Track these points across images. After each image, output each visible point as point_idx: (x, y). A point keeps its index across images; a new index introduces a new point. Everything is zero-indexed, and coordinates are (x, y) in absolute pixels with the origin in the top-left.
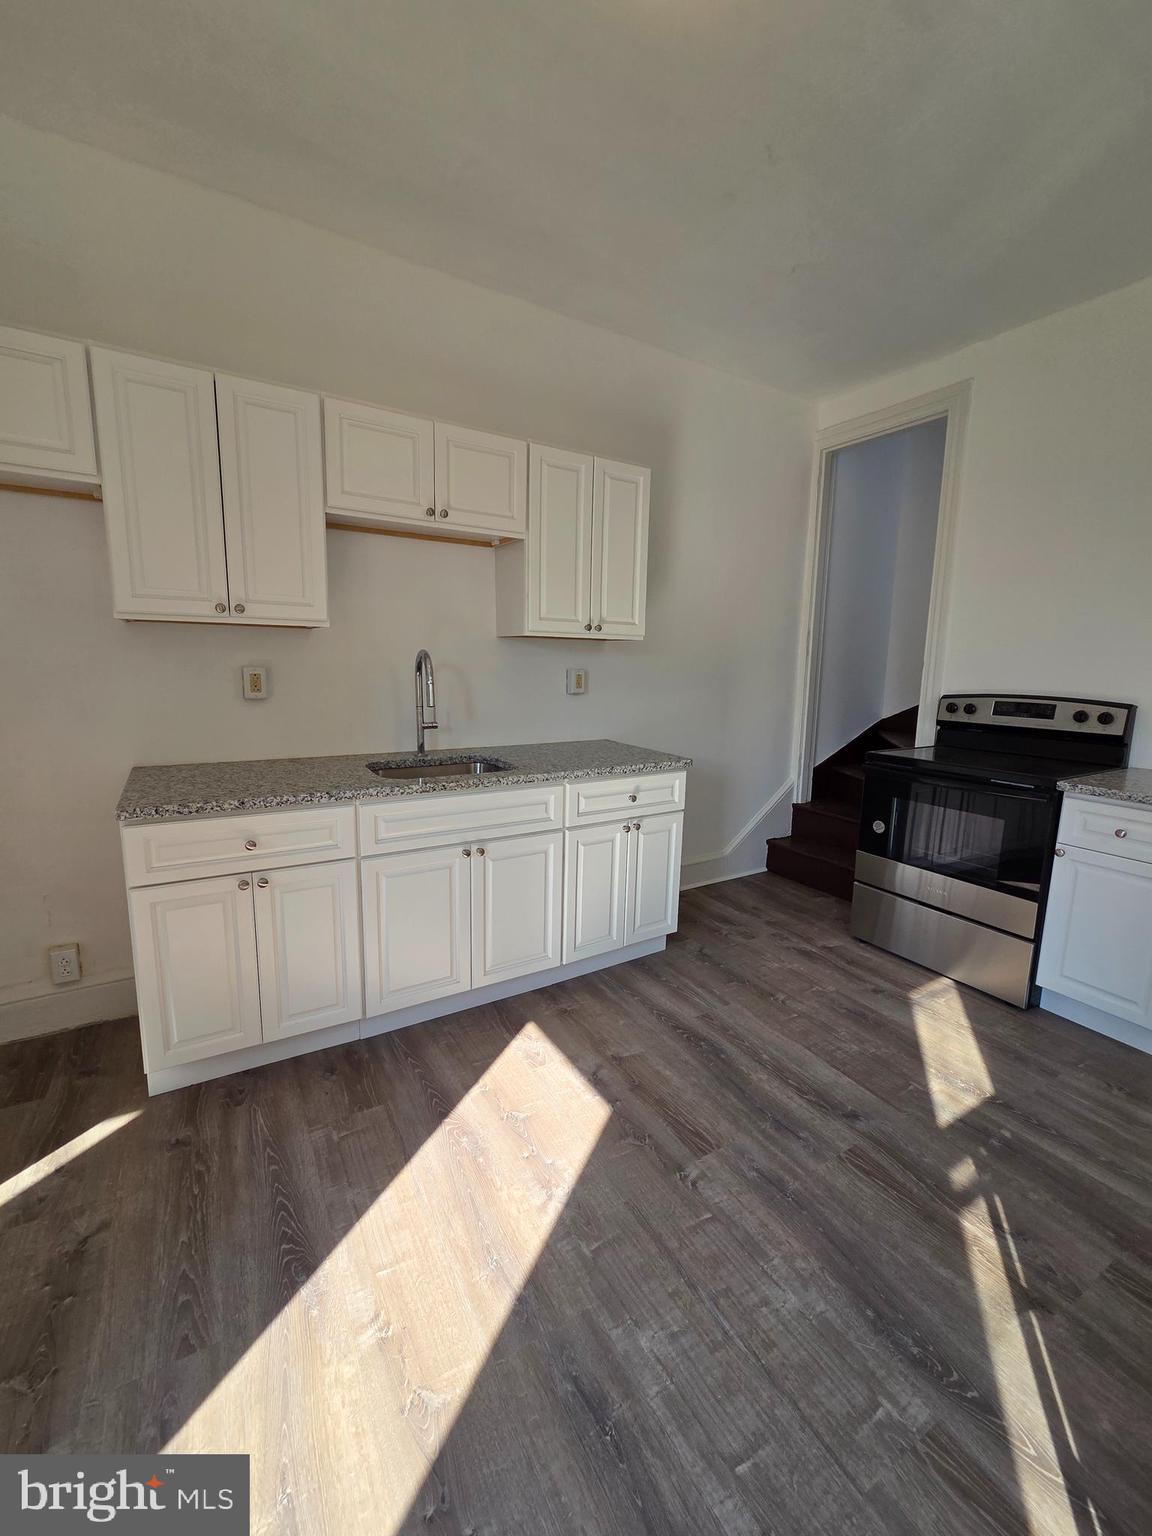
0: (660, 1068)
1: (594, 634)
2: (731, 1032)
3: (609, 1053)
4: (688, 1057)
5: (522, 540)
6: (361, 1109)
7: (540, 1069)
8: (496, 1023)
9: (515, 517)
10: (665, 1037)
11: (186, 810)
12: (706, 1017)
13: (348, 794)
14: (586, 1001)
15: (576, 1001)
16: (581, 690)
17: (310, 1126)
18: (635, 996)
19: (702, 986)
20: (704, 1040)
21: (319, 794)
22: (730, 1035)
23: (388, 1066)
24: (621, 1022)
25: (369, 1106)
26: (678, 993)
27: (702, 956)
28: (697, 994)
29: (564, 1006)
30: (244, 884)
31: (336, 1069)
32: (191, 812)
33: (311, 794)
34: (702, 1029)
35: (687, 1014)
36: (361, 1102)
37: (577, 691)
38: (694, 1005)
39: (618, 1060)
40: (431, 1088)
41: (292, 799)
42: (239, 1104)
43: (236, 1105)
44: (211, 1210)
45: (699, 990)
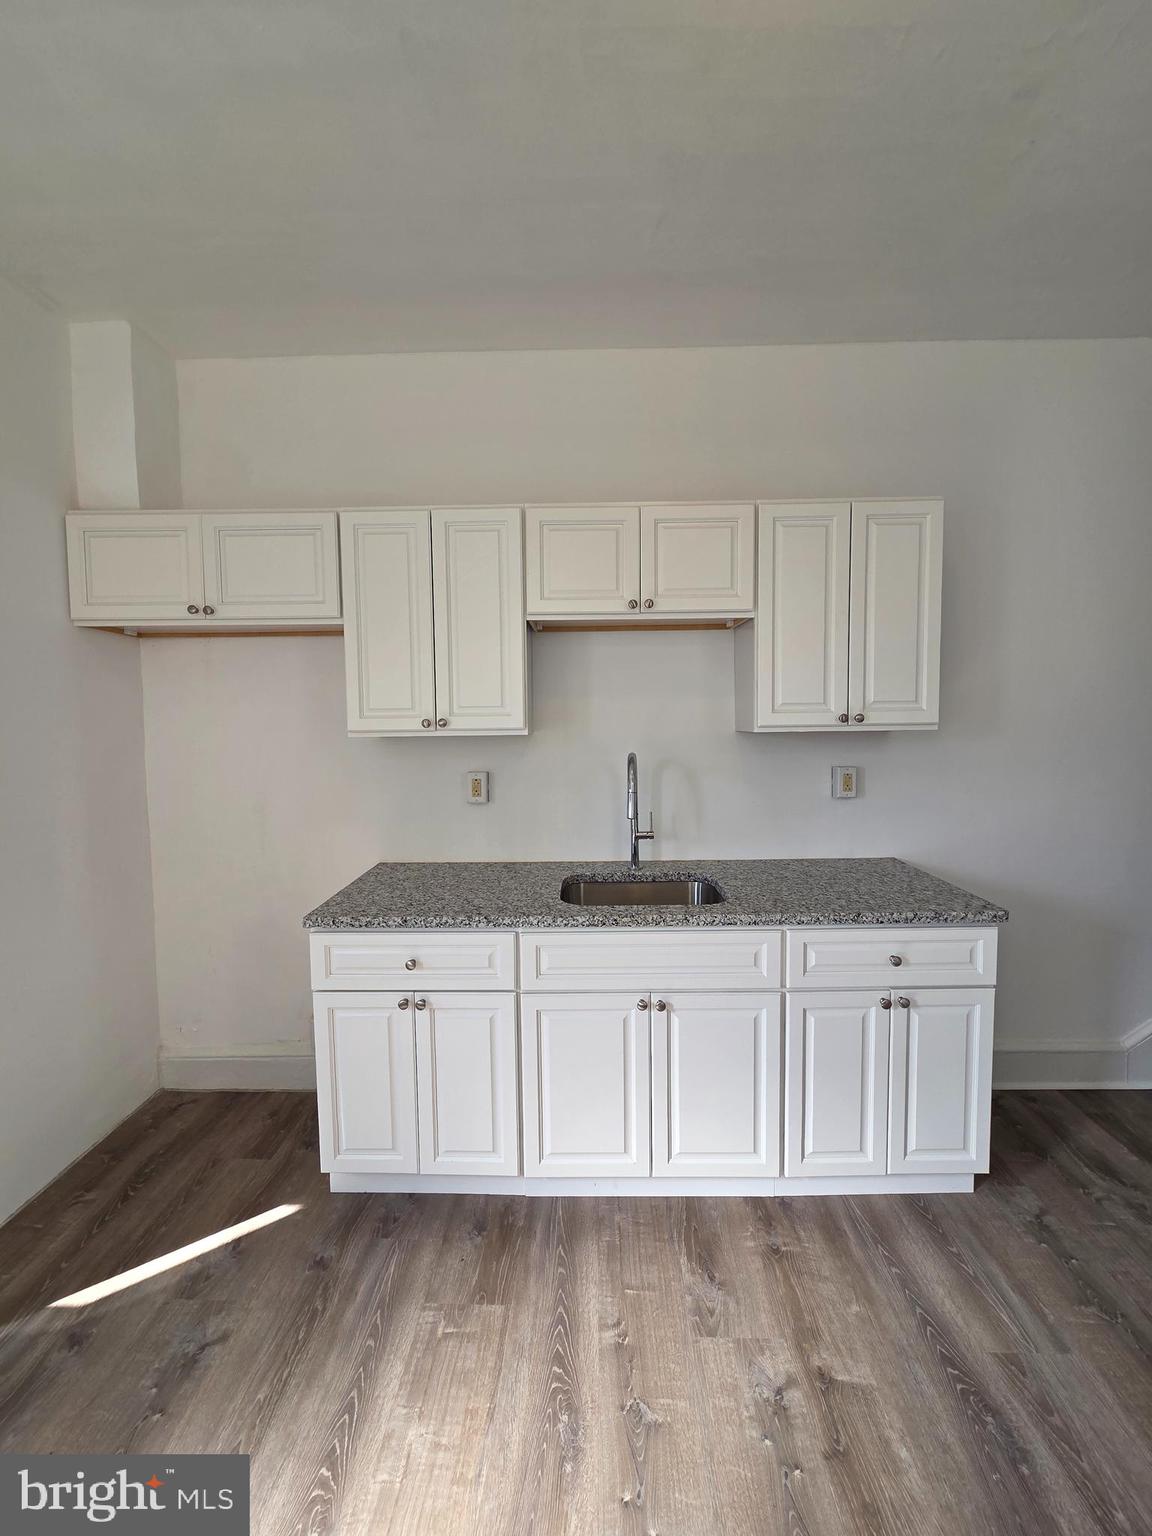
0: (893, 1436)
1: (853, 727)
2: (1056, 1420)
3: (816, 1362)
4: (951, 1438)
5: (752, 619)
6: (480, 1302)
7: (706, 1342)
8: (679, 1233)
9: (739, 594)
10: (922, 1374)
11: (357, 923)
12: (1014, 1364)
13: (507, 921)
14: (813, 1246)
15: (799, 1239)
16: (852, 794)
17: (426, 1301)
18: (894, 1265)
19: (1022, 1289)
20: (996, 1413)
21: (477, 919)
22: (1052, 1426)
23: (535, 1250)
24: (855, 1308)
25: (492, 1302)
26: (970, 1287)
27: (1040, 1227)
28: (1008, 1304)
29: (779, 1241)
30: (404, 1005)
31: (485, 1230)
32: (361, 926)
33: (470, 918)
34: (998, 1386)
35: (977, 1340)
36: (486, 1292)
37: (845, 794)
38: (995, 1326)
39: (824, 1382)
40: (565, 1308)
41: (451, 921)
42: (386, 1236)
43: (383, 1237)
44: (297, 1371)
45: (1014, 1298)
